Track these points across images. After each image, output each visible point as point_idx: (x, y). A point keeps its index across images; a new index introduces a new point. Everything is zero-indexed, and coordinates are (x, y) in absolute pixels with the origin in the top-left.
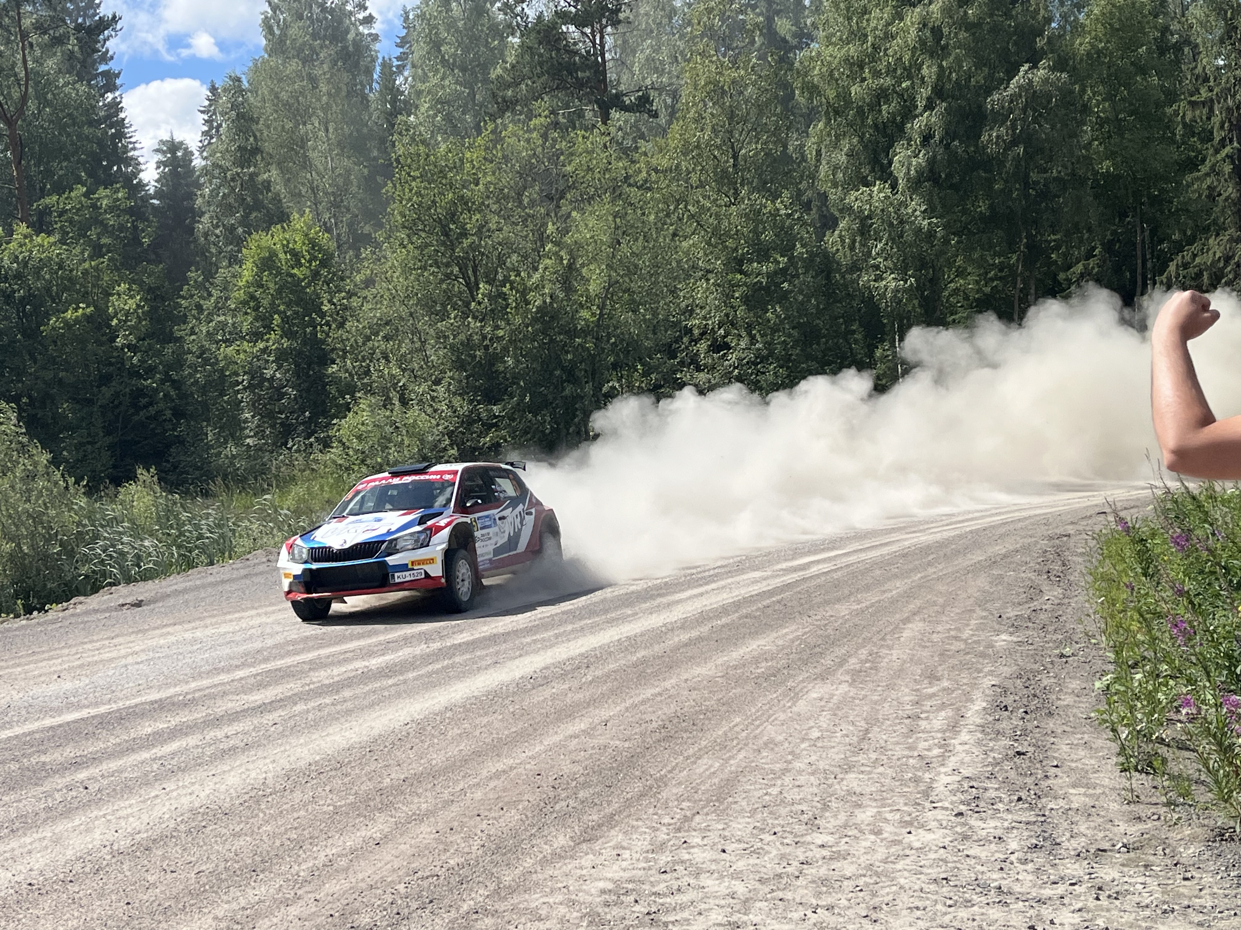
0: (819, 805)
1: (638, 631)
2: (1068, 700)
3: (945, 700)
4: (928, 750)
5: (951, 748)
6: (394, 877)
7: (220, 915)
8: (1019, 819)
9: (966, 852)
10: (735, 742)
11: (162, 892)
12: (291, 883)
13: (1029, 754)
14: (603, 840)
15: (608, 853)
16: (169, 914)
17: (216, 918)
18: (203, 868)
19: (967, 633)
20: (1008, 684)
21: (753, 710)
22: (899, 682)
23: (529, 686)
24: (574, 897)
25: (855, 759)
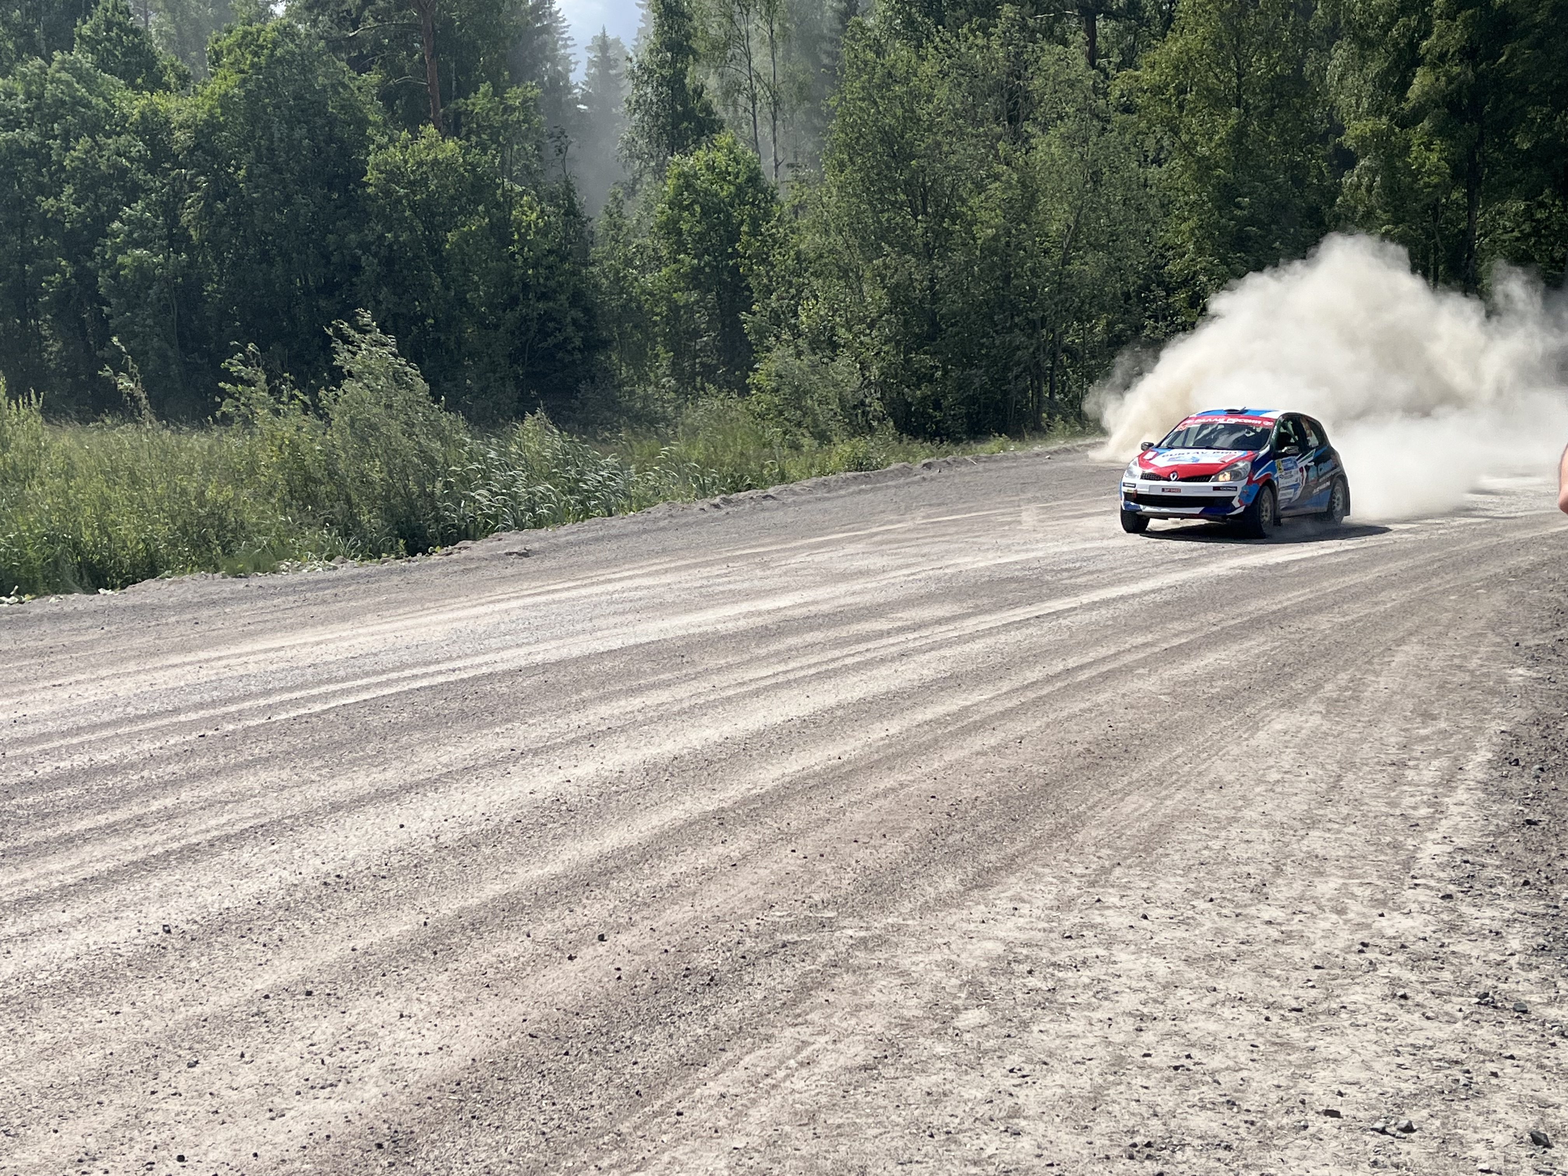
0: (1270, 868)
3: (1440, 746)
4: (1415, 808)
5: (1444, 808)
6: (747, 910)
8: (1524, 910)
9: (1452, 948)
10: (1175, 777)
12: (628, 905)
13: (1542, 825)
14: (999, 887)
15: (1004, 905)
19: (1474, 663)
20: (1522, 731)
21: (1201, 739)
22: (1385, 717)
24: (954, 958)
25: (1321, 812)
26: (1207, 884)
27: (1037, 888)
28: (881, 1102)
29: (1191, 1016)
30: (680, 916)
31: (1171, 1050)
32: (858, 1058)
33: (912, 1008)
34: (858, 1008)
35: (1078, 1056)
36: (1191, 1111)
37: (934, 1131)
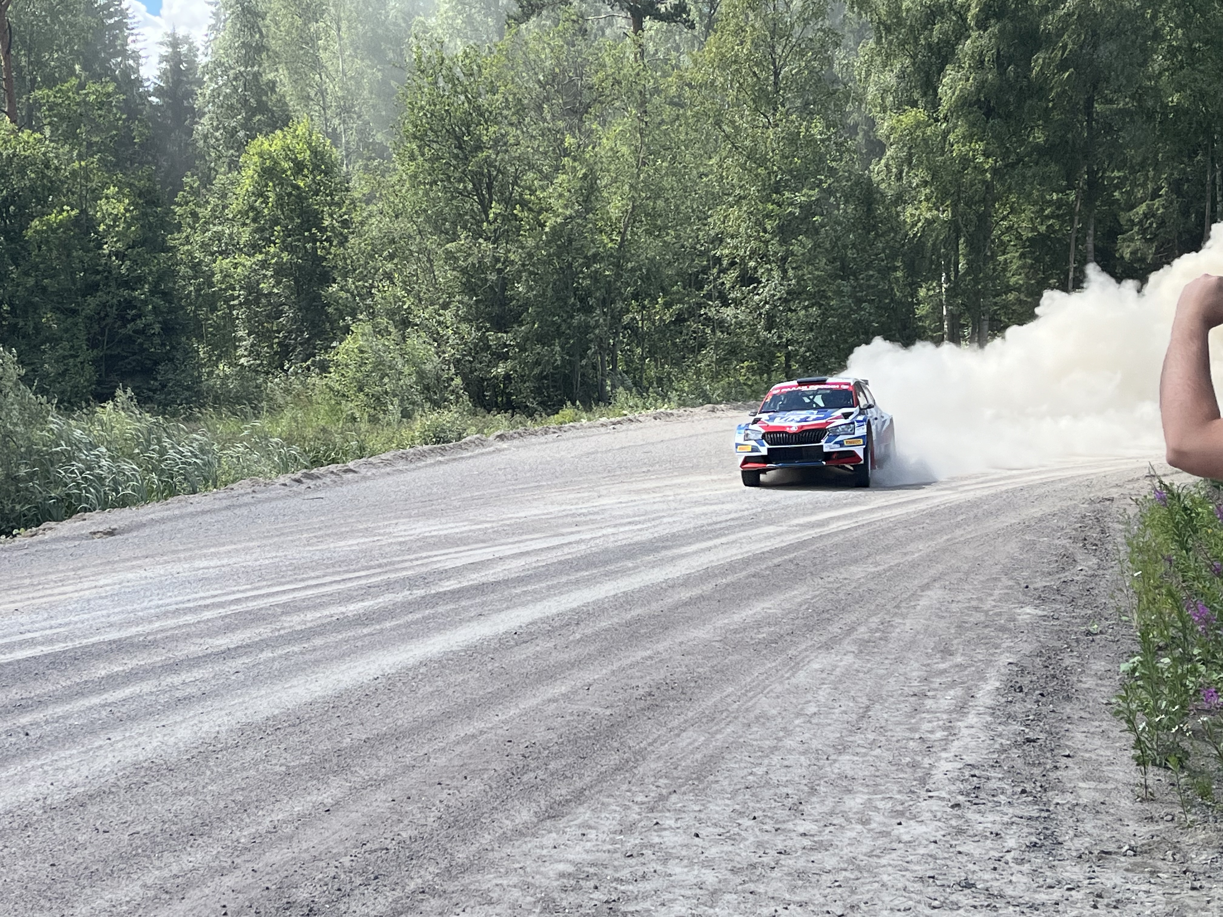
0: (806, 789)
1: (637, 586)
2: (1089, 682)
3: (955, 678)
4: (932, 732)
5: (956, 731)
6: (341, 849)
7: (149, 882)
8: (1020, 815)
9: (959, 849)
10: (725, 714)
11: (91, 854)
12: (230, 850)
13: (1040, 742)
14: (569, 817)
15: (573, 831)
16: (95, 878)
17: (145, 886)
18: (139, 829)
19: (989, 604)
20: (1026, 662)
21: (749, 680)
22: (910, 655)
23: (512, 643)
24: (530, 879)
25: (851, 739)
26: (751, 804)
27: (603, 815)
30: (279, 857)
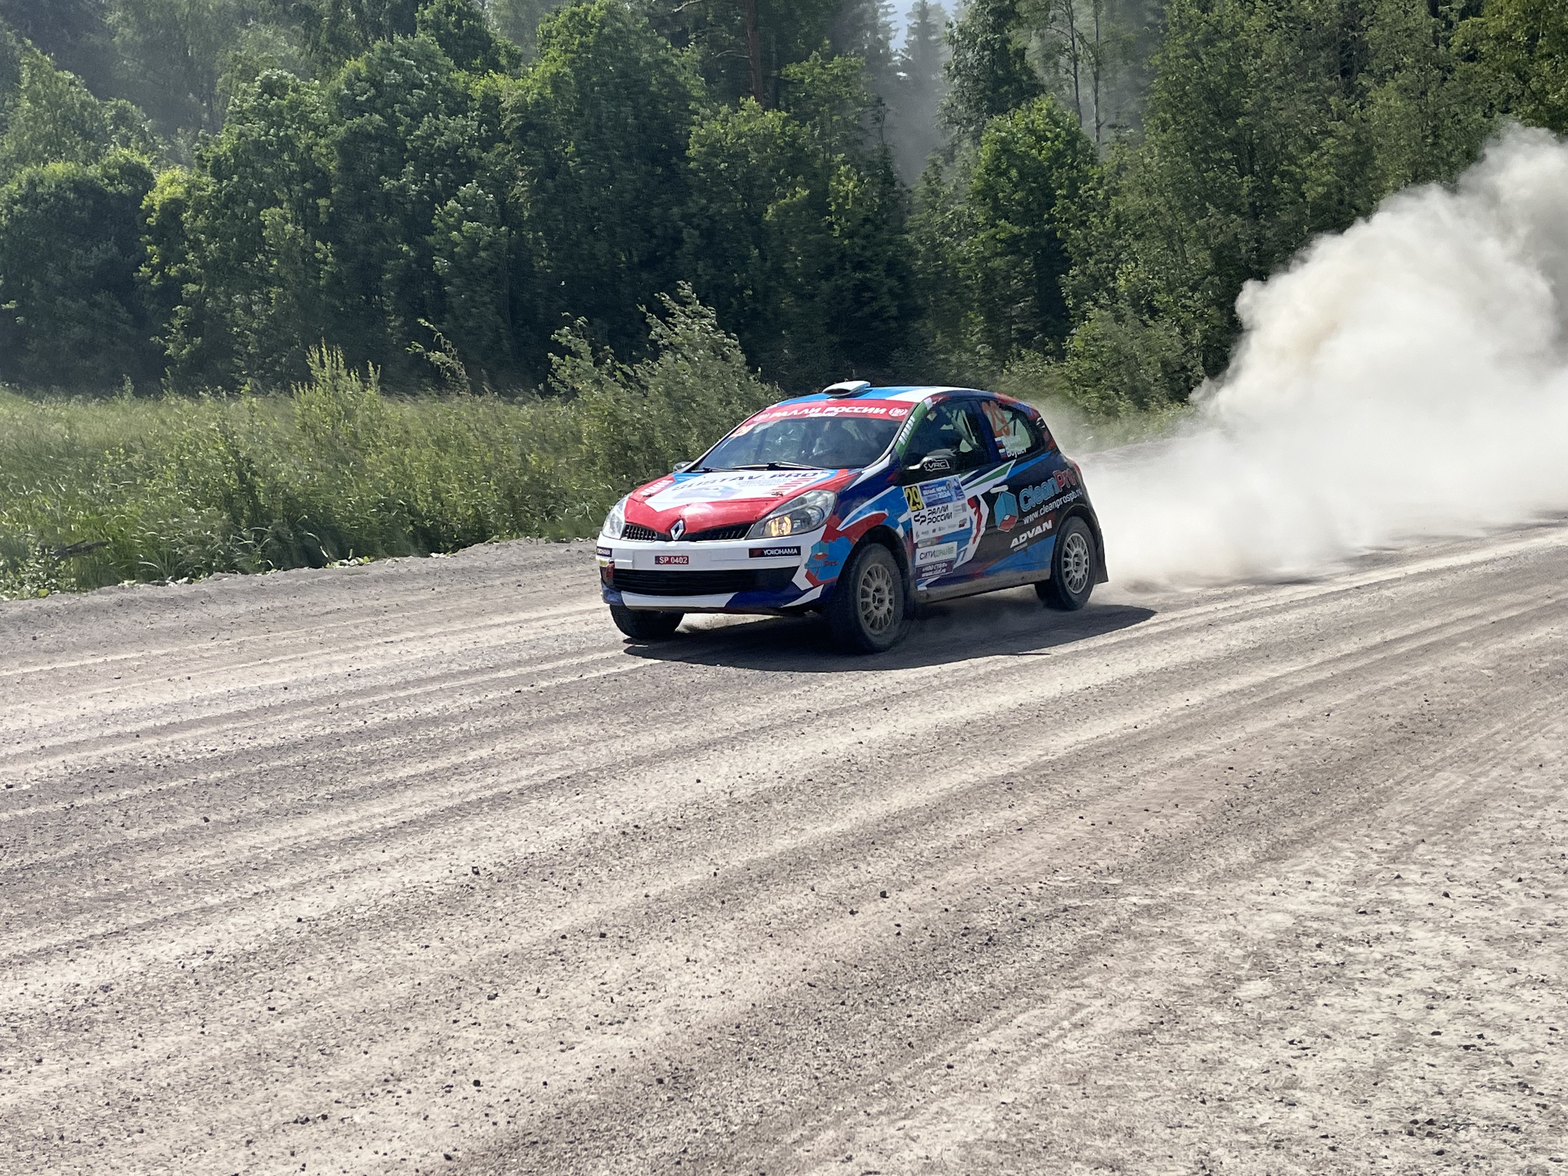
6: (1030, 874)
14: (1293, 860)
15: (1297, 878)
21: (1524, 716)
24: (1240, 929)
26: (1516, 863)
27: (1334, 862)
28: (1153, 1066)
29: (1487, 997)
30: (963, 876)
31: (1463, 1029)
32: (1133, 1023)
33: (1192, 976)
34: (1137, 974)
35: (1363, 1030)
36: (1479, 1091)
37: (1206, 1097)
